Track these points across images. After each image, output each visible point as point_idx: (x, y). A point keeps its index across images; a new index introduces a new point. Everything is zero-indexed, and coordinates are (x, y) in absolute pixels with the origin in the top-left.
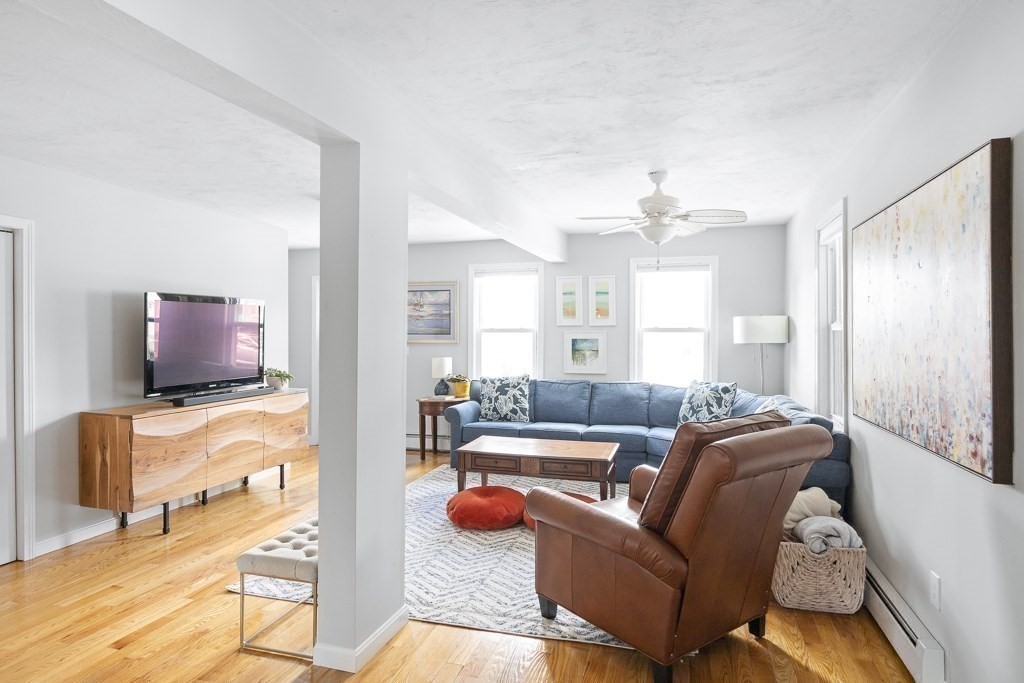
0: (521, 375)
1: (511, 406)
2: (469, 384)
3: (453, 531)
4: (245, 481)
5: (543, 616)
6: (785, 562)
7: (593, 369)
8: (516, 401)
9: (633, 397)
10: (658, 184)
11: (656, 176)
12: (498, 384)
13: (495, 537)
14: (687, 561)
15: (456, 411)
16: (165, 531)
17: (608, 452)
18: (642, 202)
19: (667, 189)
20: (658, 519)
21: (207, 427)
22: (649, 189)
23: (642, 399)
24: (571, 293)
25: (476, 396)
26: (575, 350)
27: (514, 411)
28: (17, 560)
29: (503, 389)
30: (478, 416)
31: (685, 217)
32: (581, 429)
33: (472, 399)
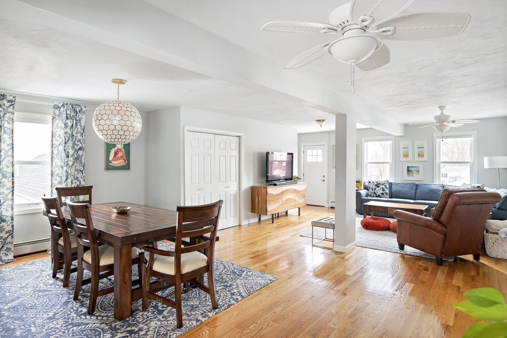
0: (386, 180)
1: (381, 192)
2: (363, 183)
3: (364, 230)
4: (287, 213)
5: (400, 249)
6: (490, 240)
7: (415, 178)
8: (383, 190)
9: (435, 190)
10: (442, 110)
11: (441, 108)
12: (376, 183)
13: (379, 232)
14: (446, 228)
15: (359, 192)
16: (273, 222)
17: (424, 208)
18: (436, 117)
19: (446, 112)
20: (437, 217)
21: (282, 193)
22: (438, 112)
23: (440, 191)
24: (406, 148)
25: (366, 188)
26: (408, 171)
27: (383, 194)
28: (240, 225)
29: (378, 185)
30: (367, 195)
31: (454, 122)
32: (412, 201)
33: (364, 189)
